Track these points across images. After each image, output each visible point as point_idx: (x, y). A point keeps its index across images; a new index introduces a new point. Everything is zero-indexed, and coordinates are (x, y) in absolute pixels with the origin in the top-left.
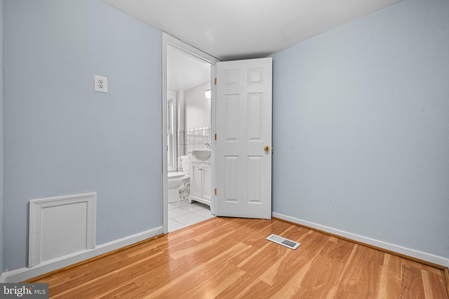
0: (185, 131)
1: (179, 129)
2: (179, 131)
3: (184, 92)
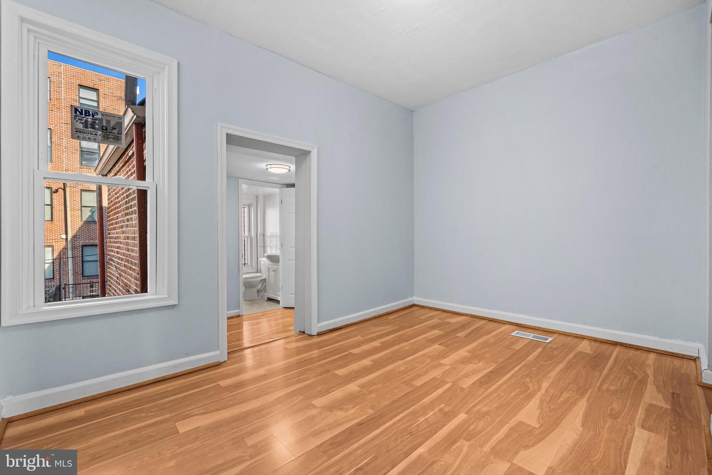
0: (265, 234)
1: (259, 232)
2: (258, 234)
3: (264, 196)
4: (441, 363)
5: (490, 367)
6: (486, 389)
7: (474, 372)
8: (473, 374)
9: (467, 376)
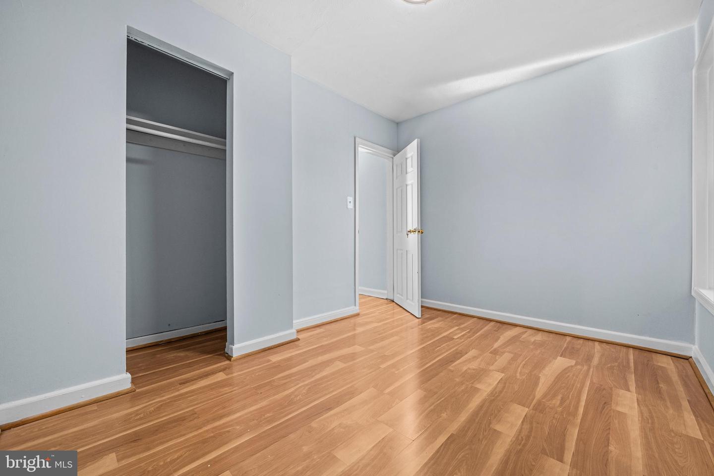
4: (502, 372)
5: (455, 365)
6: (457, 349)
7: (469, 361)
8: (470, 359)
9: (475, 358)
